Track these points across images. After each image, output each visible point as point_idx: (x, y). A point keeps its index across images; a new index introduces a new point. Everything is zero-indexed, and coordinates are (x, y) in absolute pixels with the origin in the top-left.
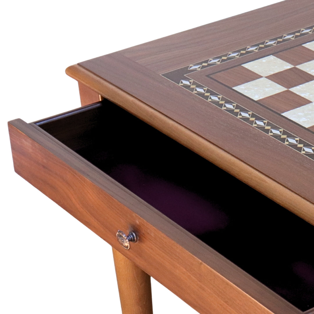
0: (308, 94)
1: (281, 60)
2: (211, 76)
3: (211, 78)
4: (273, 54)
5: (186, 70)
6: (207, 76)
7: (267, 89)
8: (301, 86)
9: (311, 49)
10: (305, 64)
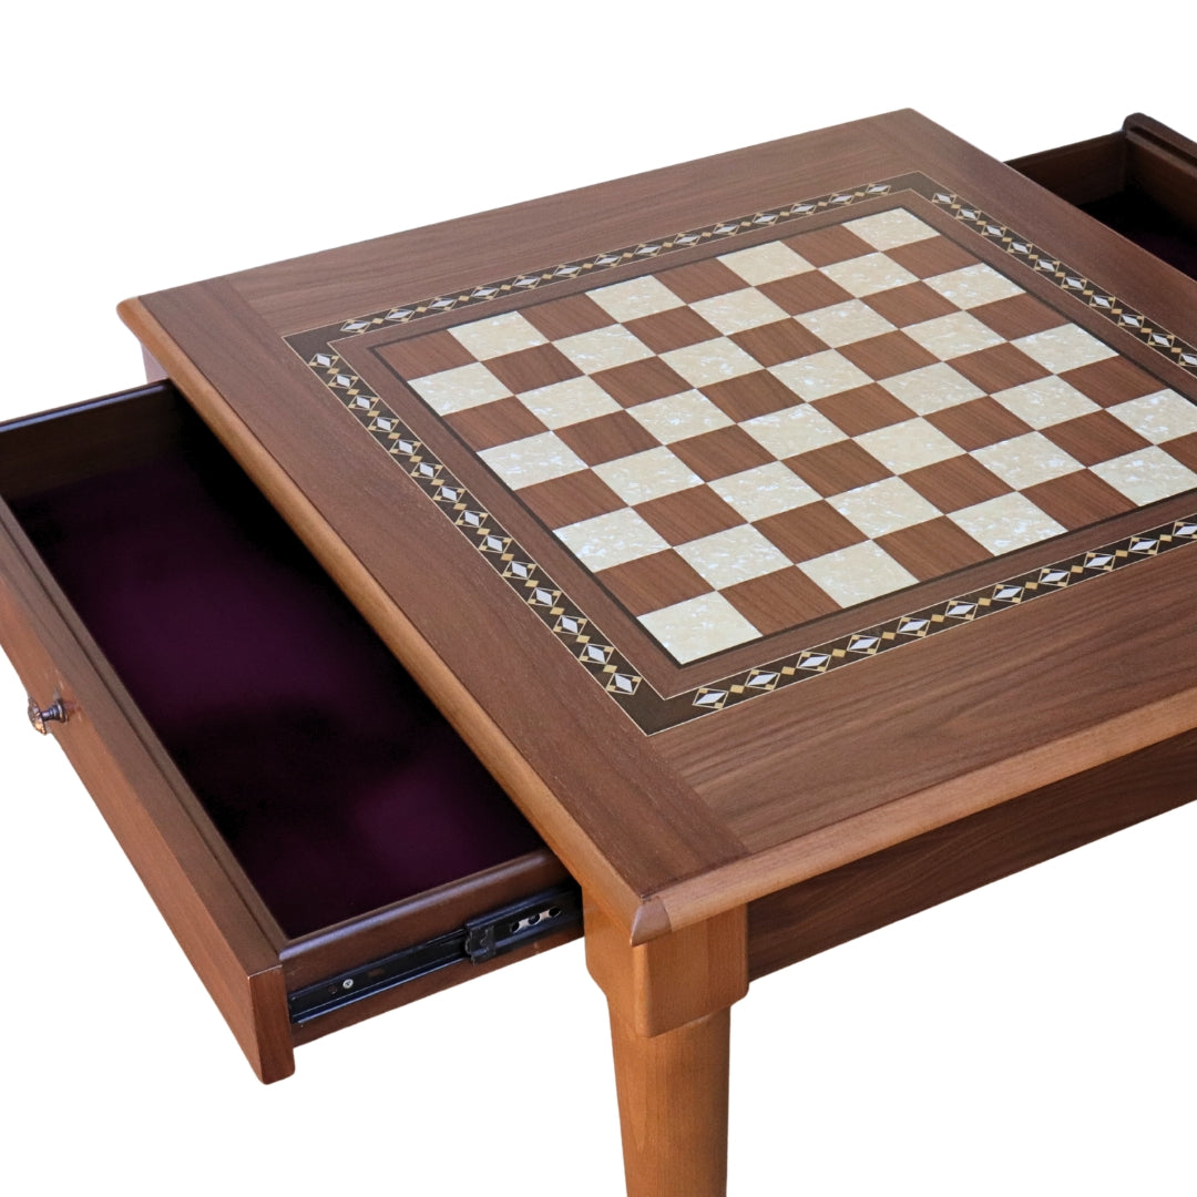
0: (550, 410)
1: (529, 324)
2: (376, 350)
3: (377, 355)
4: (517, 309)
5: (335, 332)
6: (372, 349)
7: (473, 392)
8: (543, 389)
9: (598, 303)
10: (574, 337)
